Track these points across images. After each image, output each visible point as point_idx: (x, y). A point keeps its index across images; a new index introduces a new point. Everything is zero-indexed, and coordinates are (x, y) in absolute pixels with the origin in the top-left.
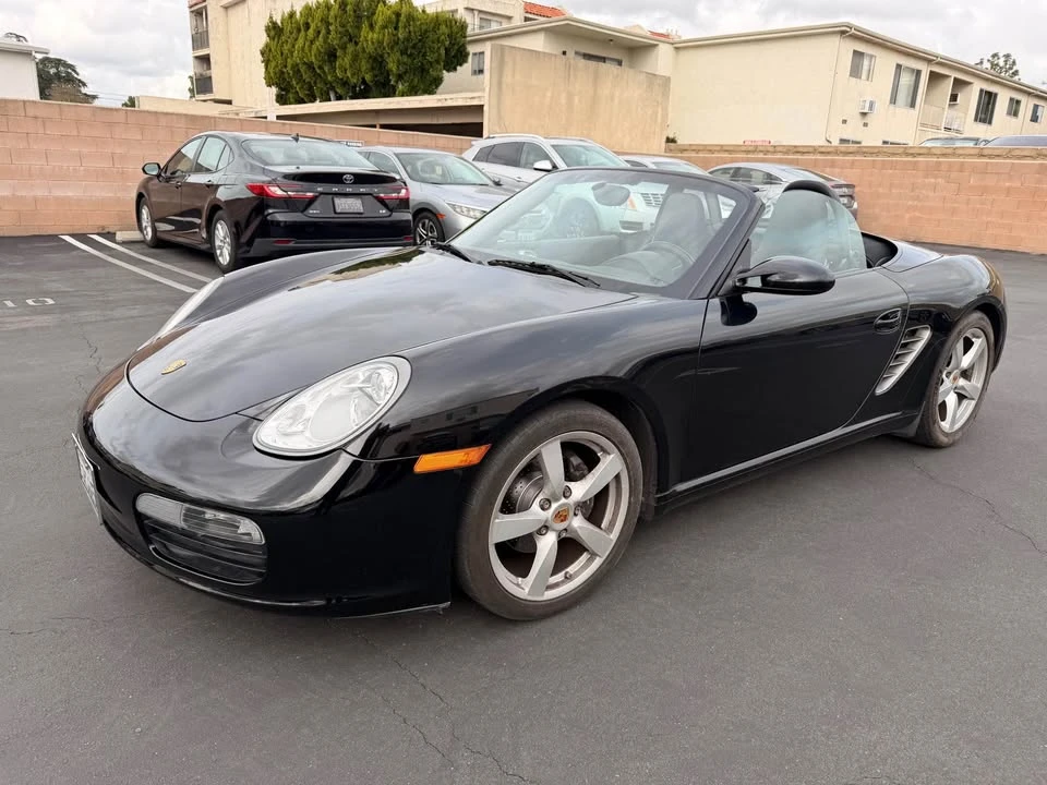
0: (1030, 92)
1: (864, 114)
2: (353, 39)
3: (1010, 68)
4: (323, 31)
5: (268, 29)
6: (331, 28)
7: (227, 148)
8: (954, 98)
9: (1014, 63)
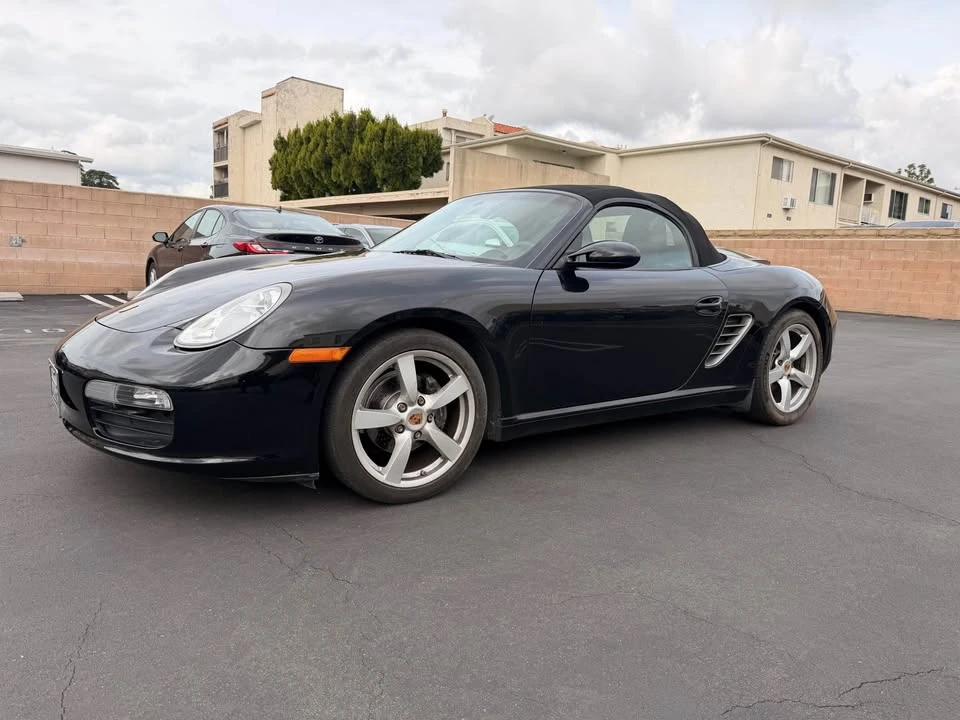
0: (939, 193)
1: (787, 210)
2: (346, 150)
3: (926, 177)
4: (322, 144)
5: (276, 144)
6: (329, 141)
7: (222, 218)
8: (868, 197)
9: (929, 172)
